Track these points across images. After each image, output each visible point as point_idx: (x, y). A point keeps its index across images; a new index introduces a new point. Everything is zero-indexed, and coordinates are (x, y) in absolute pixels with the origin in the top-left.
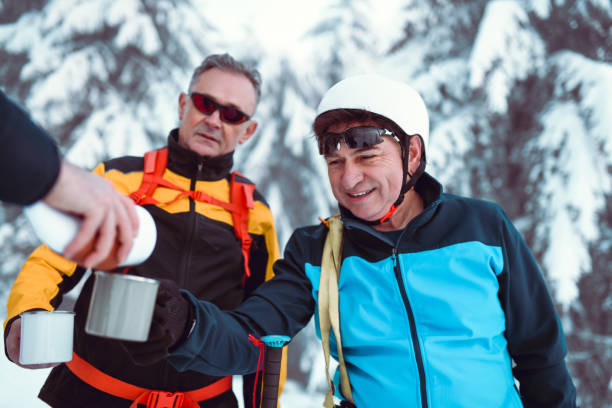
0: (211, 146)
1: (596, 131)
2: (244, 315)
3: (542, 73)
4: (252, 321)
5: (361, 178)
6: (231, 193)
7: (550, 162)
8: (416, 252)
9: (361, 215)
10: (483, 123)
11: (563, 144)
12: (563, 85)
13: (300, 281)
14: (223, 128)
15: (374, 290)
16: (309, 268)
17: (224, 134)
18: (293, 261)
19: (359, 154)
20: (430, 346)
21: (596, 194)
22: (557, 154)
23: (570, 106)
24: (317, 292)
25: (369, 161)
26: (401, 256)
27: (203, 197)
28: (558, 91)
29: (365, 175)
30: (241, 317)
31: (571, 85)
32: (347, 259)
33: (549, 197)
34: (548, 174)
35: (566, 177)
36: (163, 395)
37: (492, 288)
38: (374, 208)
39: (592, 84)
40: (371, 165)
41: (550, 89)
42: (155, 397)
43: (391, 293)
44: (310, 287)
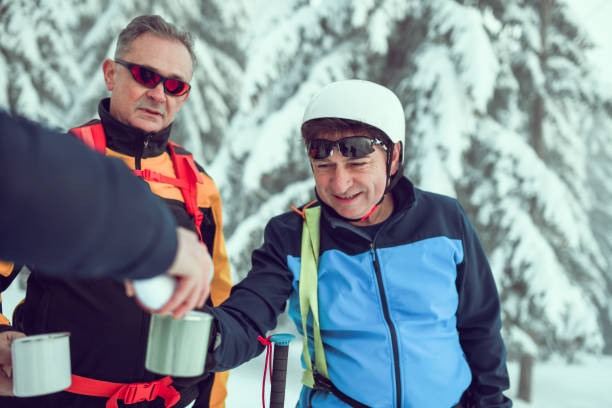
0: (155, 121)
1: (466, 77)
2: (236, 310)
3: (418, 14)
4: (244, 315)
5: (351, 184)
6: (175, 167)
7: (422, 102)
8: (391, 246)
9: (348, 216)
10: (361, 60)
11: (435, 85)
12: (437, 27)
13: (284, 273)
14: (167, 101)
15: (354, 281)
16: (290, 259)
17: (168, 107)
18: (275, 253)
19: (351, 162)
20: (403, 330)
21: (464, 135)
22: (429, 95)
23: (442, 50)
24: (298, 282)
25: (360, 168)
26: (378, 250)
27: (152, 176)
28: (432, 34)
29: (355, 180)
30: (233, 311)
31: (444, 29)
32: (327, 252)
33: (421, 135)
34: (420, 114)
35: (436, 118)
36: (140, 387)
37: (452, 276)
38: (359, 209)
39: (463, 30)
40: (361, 172)
41: (424, 30)
42: (133, 389)
43: (369, 283)
44: (291, 277)
